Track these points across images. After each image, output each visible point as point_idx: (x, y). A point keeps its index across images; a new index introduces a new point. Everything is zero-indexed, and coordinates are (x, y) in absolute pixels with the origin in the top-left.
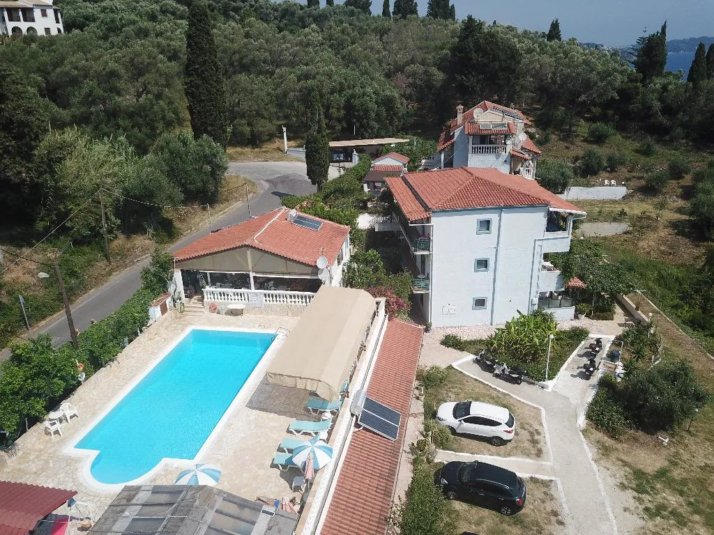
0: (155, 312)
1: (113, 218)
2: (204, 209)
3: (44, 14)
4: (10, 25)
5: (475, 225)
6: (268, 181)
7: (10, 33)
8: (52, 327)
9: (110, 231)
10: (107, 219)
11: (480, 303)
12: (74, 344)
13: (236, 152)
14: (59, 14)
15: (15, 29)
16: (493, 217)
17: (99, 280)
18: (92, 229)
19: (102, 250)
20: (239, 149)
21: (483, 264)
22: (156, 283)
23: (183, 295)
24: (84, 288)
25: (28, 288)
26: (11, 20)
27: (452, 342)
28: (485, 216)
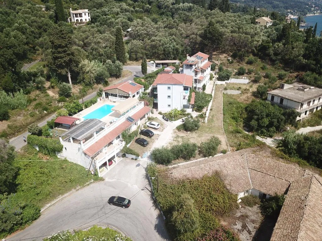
0: (99, 100)
1: (94, 80)
2: (116, 79)
3: (85, 14)
4: (76, 19)
5: (167, 88)
6: (136, 72)
7: (76, 21)
8: (80, 101)
9: (93, 83)
10: (93, 80)
11: (169, 106)
12: (83, 103)
13: (131, 63)
14: (90, 14)
15: (77, 20)
16: (170, 86)
17: (90, 93)
18: (90, 82)
19: (91, 87)
20: (132, 62)
21: (169, 97)
22: (100, 95)
23: (105, 97)
24: (87, 94)
25: (76, 93)
26: (76, 17)
27: (160, 113)
28: (169, 86)
